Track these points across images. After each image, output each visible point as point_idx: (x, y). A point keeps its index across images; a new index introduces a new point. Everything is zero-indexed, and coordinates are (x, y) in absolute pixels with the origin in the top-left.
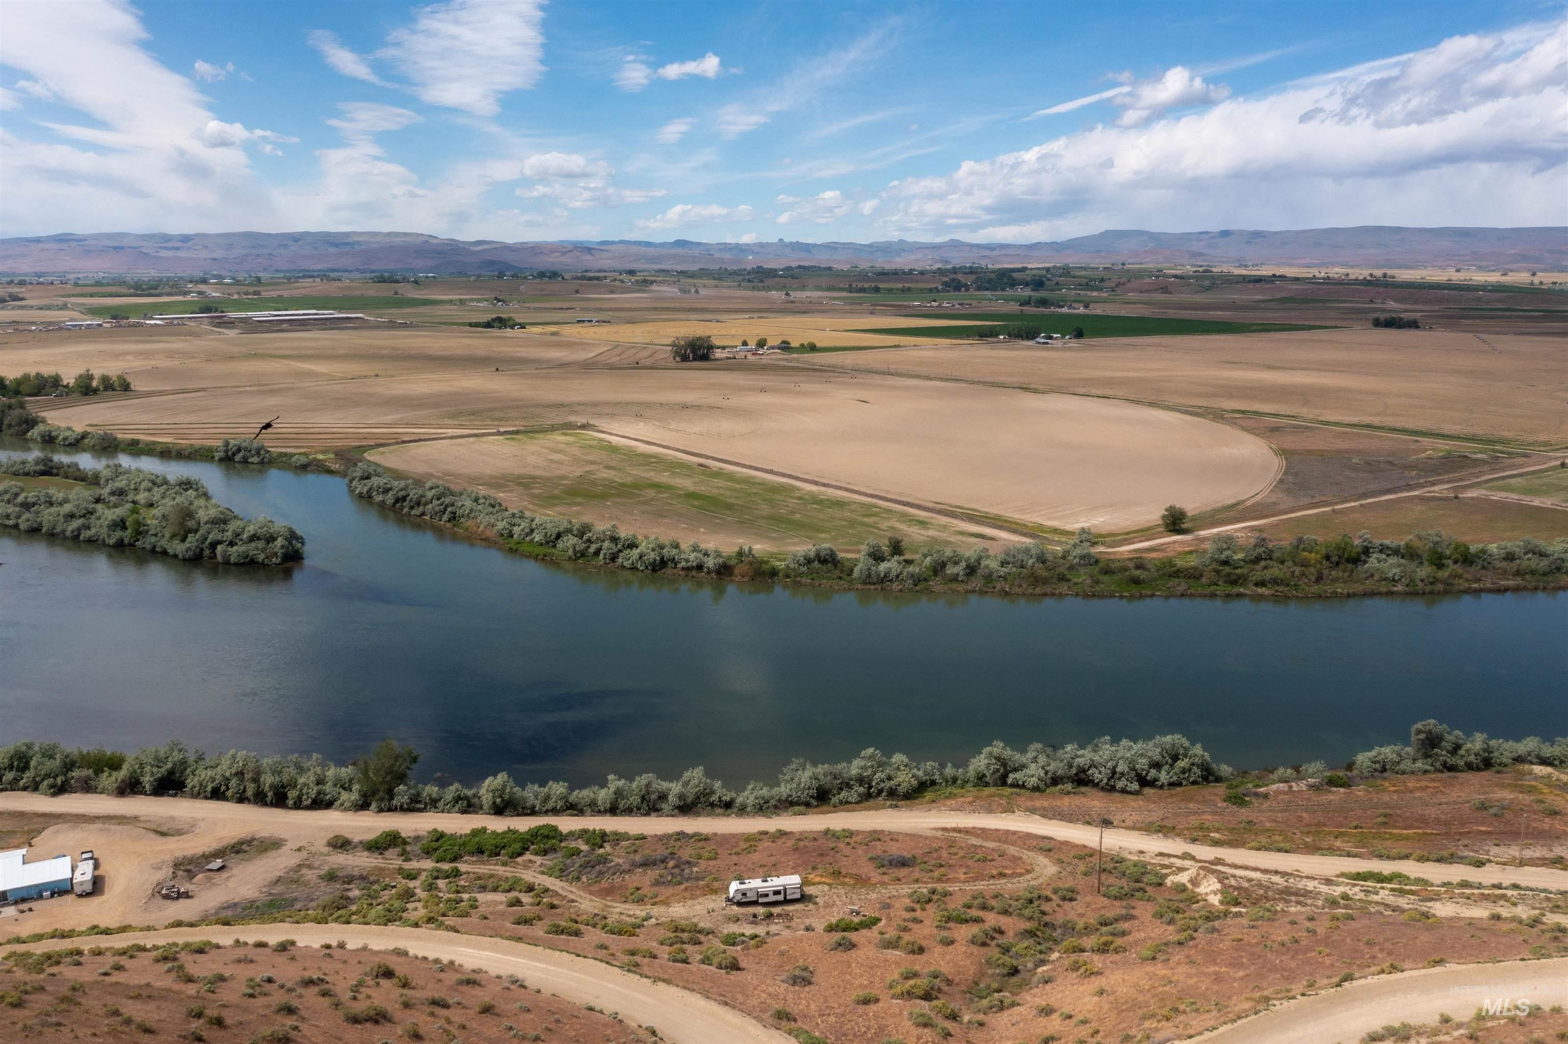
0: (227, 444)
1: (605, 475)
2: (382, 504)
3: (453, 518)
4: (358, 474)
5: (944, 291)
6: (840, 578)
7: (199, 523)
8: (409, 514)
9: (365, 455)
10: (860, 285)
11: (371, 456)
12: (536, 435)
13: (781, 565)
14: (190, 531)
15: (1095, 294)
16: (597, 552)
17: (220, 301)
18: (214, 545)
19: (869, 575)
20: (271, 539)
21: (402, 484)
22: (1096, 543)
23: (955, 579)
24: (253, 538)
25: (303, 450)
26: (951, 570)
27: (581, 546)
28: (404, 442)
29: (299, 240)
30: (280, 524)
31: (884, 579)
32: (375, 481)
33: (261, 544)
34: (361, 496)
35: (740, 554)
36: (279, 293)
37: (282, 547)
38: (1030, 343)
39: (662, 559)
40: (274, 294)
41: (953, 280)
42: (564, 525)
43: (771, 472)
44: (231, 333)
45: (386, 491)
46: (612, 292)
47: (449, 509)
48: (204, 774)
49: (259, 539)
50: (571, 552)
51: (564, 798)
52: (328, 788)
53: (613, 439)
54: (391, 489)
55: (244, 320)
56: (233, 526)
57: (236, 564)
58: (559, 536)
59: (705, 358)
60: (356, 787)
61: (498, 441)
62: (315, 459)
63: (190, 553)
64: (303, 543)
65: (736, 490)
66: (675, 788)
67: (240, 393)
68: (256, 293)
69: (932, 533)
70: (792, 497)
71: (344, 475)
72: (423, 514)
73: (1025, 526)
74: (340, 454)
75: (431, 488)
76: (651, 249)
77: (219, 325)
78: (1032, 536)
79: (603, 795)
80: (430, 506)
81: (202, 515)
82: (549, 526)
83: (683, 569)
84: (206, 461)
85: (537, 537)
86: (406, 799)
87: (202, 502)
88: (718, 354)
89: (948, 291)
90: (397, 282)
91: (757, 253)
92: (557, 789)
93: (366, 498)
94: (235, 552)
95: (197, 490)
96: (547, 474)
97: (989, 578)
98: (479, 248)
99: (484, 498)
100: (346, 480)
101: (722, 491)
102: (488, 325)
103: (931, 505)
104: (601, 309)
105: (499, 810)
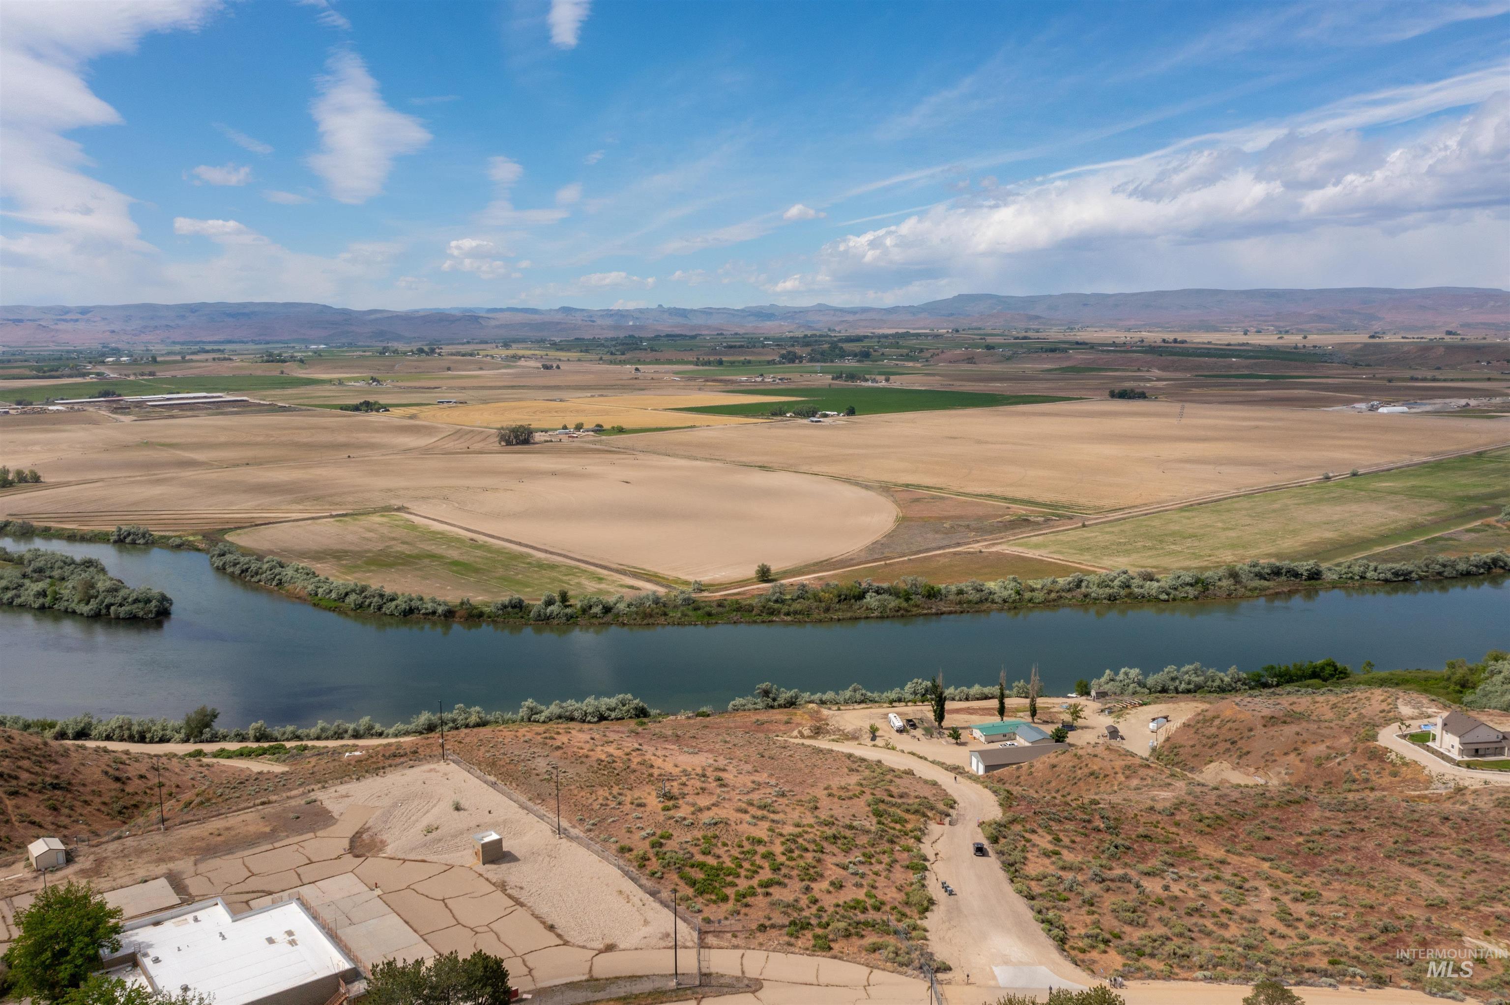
0: (120, 529)
1: (399, 549)
2: (232, 575)
3: (280, 583)
4: (216, 552)
5: (780, 363)
6: (522, 617)
7: (98, 592)
8: (250, 581)
9: (226, 536)
10: (706, 358)
11: (230, 537)
12: (360, 517)
13: (486, 610)
14: (92, 597)
15: (911, 364)
16: (369, 605)
17: (116, 383)
18: (108, 607)
19: (539, 615)
20: (148, 601)
21: (247, 559)
22: (703, 590)
23: (595, 616)
24: (136, 601)
25: (178, 533)
26: (595, 610)
27: (360, 600)
28: (256, 525)
29: (196, 311)
30: (156, 591)
31: (548, 618)
32: (229, 558)
33: (141, 605)
34: (218, 568)
35: (462, 603)
36: (173, 373)
37: (156, 606)
38: (806, 421)
39: (410, 608)
40: (168, 374)
41: (789, 353)
42: (352, 586)
43: (520, 544)
44: (126, 419)
45: (235, 565)
46: (481, 369)
47: (277, 577)
48: (101, 728)
49: (139, 601)
50: (353, 606)
51: (293, 733)
52: (168, 732)
53: (417, 520)
54: (238, 563)
55: (139, 405)
56: (122, 593)
57: (123, 619)
58: (347, 594)
59: (526, 442)
60: (183, 731)
61: (329, 522)
62: (187, 540)
63: (92, 612)
64: (171, 604)
65: (487, 559)
66: (351, 726)
67: (133, 482)
68: (152, 374)
69: (603, 586)
70: (524, 563)
71: (207, 552)
72: (260, 581)
73: (668, 579)
74: (206, 536)
75: (268, 562)
76: (536, 317)
77: (115, 411)
78: (667, 586)
79: (314, 731)
80: (264, 575)
81: (101, 586)
82: (341, 588)
83: (424, 614)
84: (104, 543)
85: (333, 595)
86: (209, 735)
87: (102, 577)
88: (538, 437)
89: (784, 363)
90: (284, 361)
91: (637, 318)
92: (290, 728)
93: (221, 570)
94: (123, 611)
95: (96, 567)
96: (358, 549)
97: (617, 615)
98: (373, 317)
99: (303, 568)
100: (209, 556)
101: (477, 559)
102: (356, 408)
103: (615, 566)
104: (464, 388)
105: (258, 740)
